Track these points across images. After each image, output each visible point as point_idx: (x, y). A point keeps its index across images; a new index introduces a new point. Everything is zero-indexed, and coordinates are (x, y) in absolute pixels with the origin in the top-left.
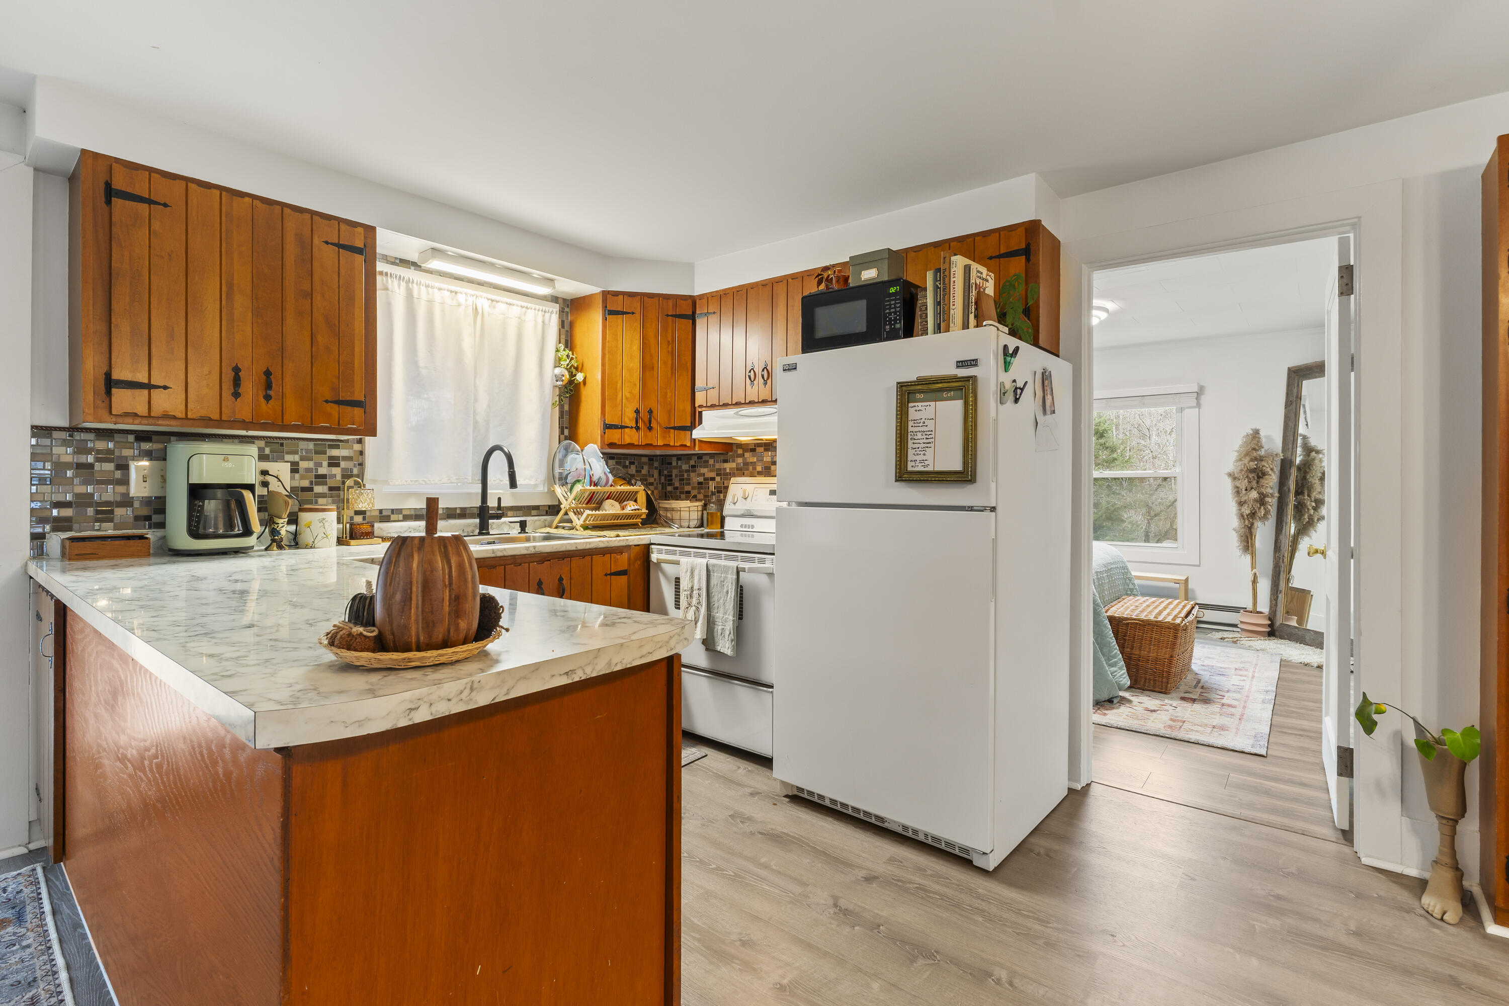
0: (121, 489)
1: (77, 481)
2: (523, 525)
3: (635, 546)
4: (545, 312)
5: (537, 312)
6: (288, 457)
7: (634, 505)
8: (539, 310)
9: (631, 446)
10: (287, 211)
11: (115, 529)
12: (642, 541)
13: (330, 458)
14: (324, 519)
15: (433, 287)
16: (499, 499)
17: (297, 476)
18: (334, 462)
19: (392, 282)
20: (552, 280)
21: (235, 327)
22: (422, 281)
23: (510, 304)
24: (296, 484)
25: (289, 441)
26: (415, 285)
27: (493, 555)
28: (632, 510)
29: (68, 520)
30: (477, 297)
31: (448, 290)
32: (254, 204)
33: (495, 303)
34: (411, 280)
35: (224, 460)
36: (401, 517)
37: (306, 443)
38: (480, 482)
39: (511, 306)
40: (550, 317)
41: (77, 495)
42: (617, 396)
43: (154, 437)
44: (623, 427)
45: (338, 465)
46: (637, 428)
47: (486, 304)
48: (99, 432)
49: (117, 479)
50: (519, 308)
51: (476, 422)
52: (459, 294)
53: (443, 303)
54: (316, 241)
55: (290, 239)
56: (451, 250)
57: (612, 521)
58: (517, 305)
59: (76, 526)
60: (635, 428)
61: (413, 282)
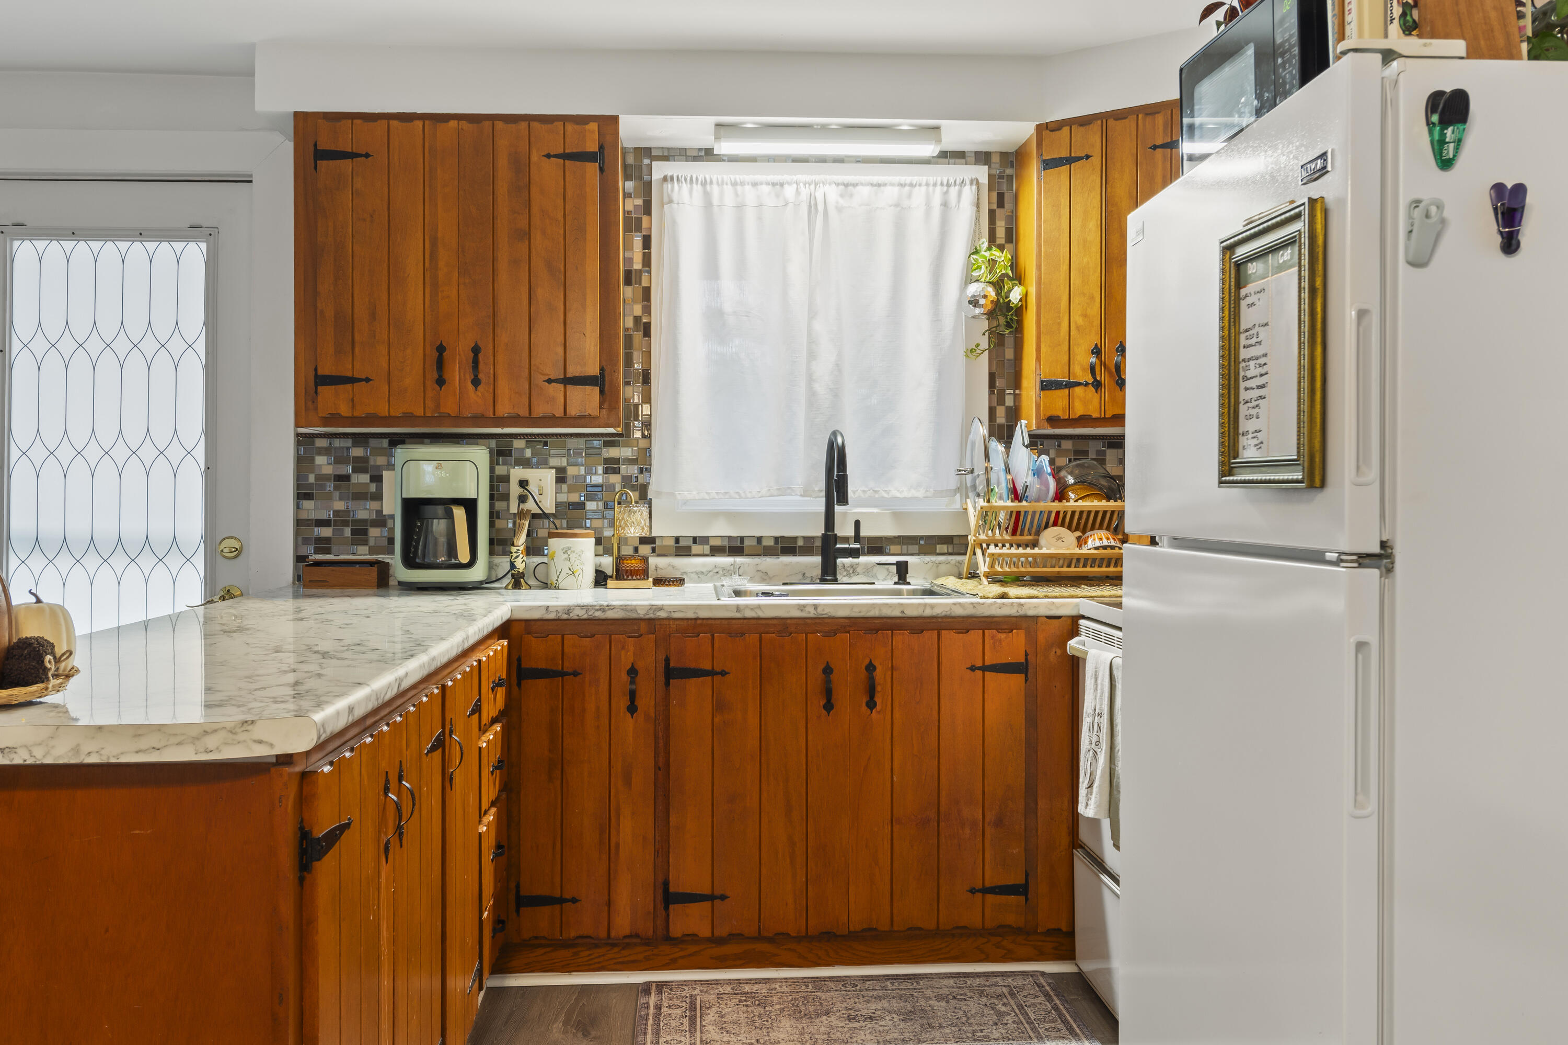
0: (374, 505)
1: (337, 494)
2: (902, 570)
3: (1050, 617)
4: (948, 185)
5: (931, 188)
6: (553, 462)
7: (1108, 539)
8: (935, 185)
9: (1085, 420)
10: (499, 125)
11: (370, 554)
12: (1058, 608)
13: (607, 461)
14: (569, 548)
15: (742, 184)
16: (857, 524)
17: (564, 487)
18: (612, 466)
19: (680, 188)
20: (937, 128)
21: (440, 294)
22: (725, 177)
23: (879, 185)
24: (563, 498)
25: (554, 439)
26: (715, 187)
27: (738, 615)
28: (1097, 548)
29: (327, 540)
30: (816, 185)
31: (768, 184)
32: (460, 127)
33: (850, 188)
34: (708, 180)
35: (437, 468)
36: (707, 549)
37: (575, 440)
38: (823, 494)
39: (882, 188)
40: (960, 194)
41: (337, 513)
42: (1059, 324)
43: (407, 440)
44: (1071, 385)
45: (616, 471)
46: (1097, 385)
47: (833, 194)
48: (356, 437)
49: (372, 494)
50: (896, 189)
51: (812, 394)
52: (786, 186)
53: (759, 206)
54: (535, 158)
55: (503, 162)
56: (749, 121)
57: (1057, 569)
58: (892, 185)
59: (334, 548)
60: (1092, 384)
61: (711, 182)
